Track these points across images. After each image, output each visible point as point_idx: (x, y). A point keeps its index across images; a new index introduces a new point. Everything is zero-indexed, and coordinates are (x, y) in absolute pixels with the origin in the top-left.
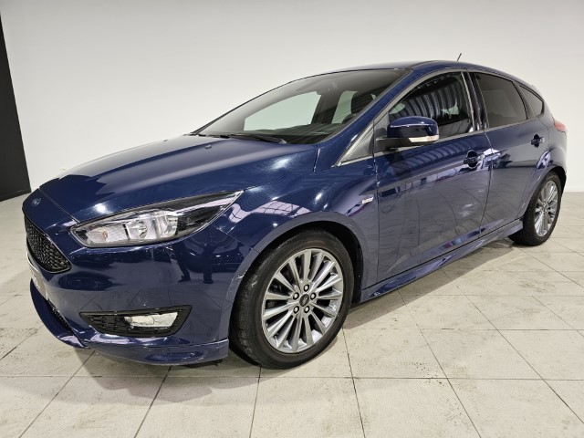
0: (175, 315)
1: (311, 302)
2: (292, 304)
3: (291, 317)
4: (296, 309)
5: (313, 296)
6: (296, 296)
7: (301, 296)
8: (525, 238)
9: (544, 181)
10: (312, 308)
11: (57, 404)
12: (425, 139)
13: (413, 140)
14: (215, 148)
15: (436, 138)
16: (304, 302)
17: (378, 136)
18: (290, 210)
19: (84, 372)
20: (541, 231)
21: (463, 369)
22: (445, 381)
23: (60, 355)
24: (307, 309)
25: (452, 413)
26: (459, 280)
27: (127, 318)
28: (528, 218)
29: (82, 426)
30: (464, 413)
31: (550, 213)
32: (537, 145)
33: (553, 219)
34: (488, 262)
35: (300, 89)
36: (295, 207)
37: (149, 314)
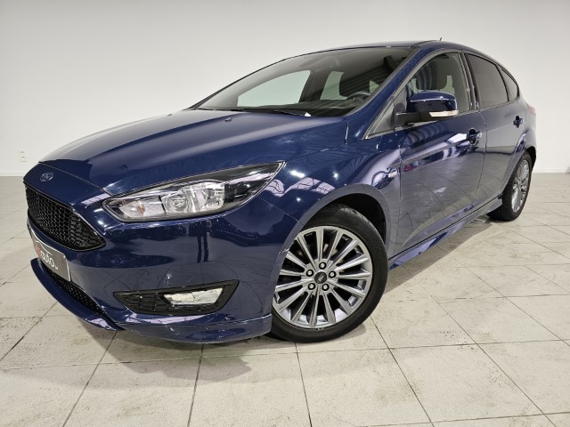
0: (219, 291)
1: (329, 280)
2: (305, 280)
3: (306, 293)
4: (312, 286)
5: (332, 275)
6: (310, 273)
7: (315, 273)
8: (503, 214)
9: (520, 160)
10: (332, 287)
11: (90, 392)
12: (445, 114)
13: (433, 114)
14: (234, 120)
15: (455, 113)
16: (320, 279)
17: (398, 111)
18: (311, 184)
19: (109, 357)
20: (516, 207)
21: (488, 334)
22: (475, 346)
23: (76, 342)
24: (325, 287)
25: (493, 376)
26: (453, 253)
27: (167, 296)
28: (506, 195)
29: (127, 413)
30: (504, 375)
31: (522, 190)
32: (518, 126)
33: (524, 196)
34: (475, 236)
35: (303, 66)
36: (316, 181)
37: (189, 291)
